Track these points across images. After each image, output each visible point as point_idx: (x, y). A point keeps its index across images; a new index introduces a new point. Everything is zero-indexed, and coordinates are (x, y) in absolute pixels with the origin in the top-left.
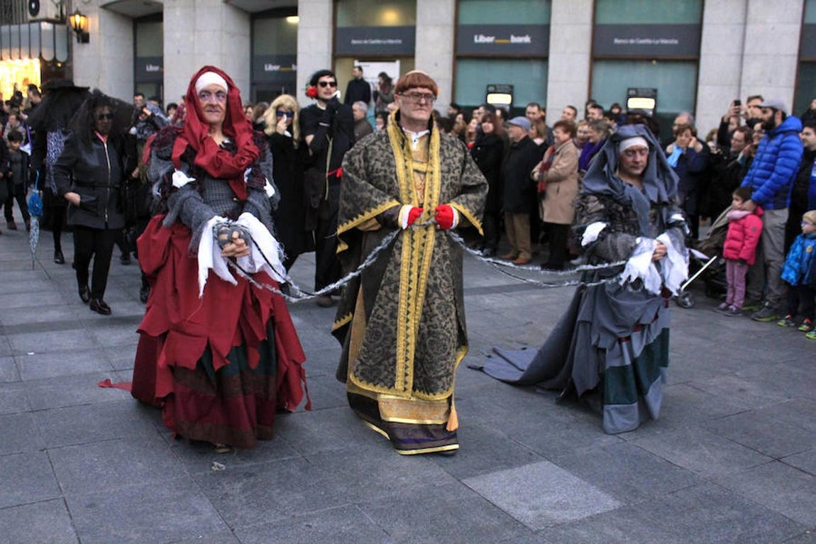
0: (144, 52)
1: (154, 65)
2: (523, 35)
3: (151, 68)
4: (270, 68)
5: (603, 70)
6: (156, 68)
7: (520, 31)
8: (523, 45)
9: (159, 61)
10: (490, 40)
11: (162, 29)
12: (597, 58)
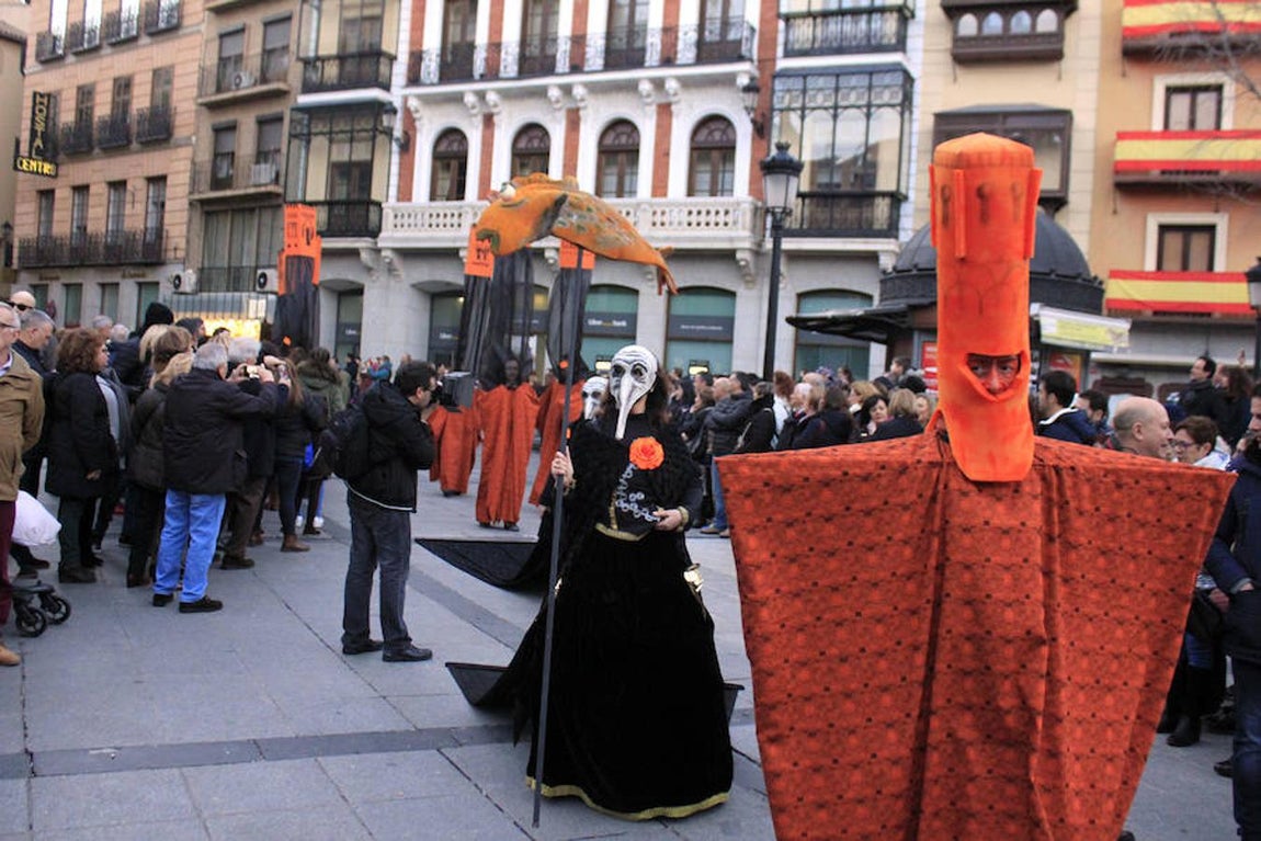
0: (345, 319)
1: (353, 329)
2: (621, 320)
3: (350, 332)
4: (444, 336)
5: (675, 347)
6: (354, 332)
7: (620, 317)
8: (622, 328)
9: (358, 327)
10: (599, 323)
11: (362, 305)
12: (670, 338)
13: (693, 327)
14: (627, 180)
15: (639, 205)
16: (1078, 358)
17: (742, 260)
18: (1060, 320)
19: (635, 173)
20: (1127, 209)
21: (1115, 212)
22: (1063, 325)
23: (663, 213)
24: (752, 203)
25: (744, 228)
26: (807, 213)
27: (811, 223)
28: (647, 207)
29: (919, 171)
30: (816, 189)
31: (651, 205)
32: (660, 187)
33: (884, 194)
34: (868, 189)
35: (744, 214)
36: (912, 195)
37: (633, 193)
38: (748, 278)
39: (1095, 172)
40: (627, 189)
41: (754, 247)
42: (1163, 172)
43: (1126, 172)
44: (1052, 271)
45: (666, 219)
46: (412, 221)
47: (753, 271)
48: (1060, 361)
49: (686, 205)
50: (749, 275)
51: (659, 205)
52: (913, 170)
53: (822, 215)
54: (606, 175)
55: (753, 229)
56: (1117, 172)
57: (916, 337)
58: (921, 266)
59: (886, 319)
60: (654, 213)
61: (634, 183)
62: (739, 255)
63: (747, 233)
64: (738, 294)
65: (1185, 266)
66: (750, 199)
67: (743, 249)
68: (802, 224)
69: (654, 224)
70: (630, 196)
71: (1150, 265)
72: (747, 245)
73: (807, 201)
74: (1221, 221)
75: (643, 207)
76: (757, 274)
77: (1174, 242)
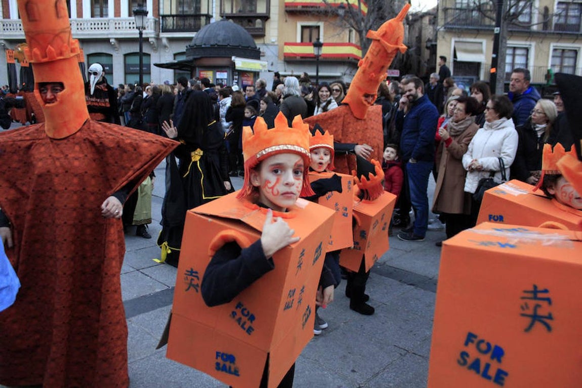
13: (135, 68)
14: (104, 9)
15: (109, 20)
16: (252, 74)
17: (152, 41)
18: (242, 62)
19: (107, 7)
20: (290, 20)
21: (286, 21)
22: (243, 63)
23: (119, 24)
24: (154, 19)
25: (151, 29)
26: (175, 22)
27: (177, 27)
28: (112, 21)
29: (216, 6)
30: (179, 13)
31: (114, 20)
32: (117, 13)
33: (203, 15)
34: (198, 13)
35: (151, 24)
36: (214, 15)
37: (107, 15)
38: (155, 49)
39: (279, 6)
40: (104, 13)
41: (156, 36)
42: (303, 7)
43: (289, 7)
44: (228, 44)
45: (120, 26)
46: (11, 27)
47: (156, 45)
48: (246, 75)
49: (128, 20)
50: (155, 47)
51: (118, 20)
52: (214, 6)
53: (181, 23)
54: (96, 7)
55: (155, 30)
56: (286, 6)
57: (197, 69)
58: (197, 45)
59: (187, 63)
60: (116, 24)
61: (107, 11)
62: (150, 40)
63: (152, 31)
64: (151, 55)
65: (310, 40)
66: (153, 17)
67: (151, 37)
68: (173, 27)
69: (116, 28)
70: (106, 17)
71: (299, 41)
72: (153, 36)
73: (175, 18)
74: (321, 24)
75: (111, 21)
76: (158, 47)
77: (307, 32)
